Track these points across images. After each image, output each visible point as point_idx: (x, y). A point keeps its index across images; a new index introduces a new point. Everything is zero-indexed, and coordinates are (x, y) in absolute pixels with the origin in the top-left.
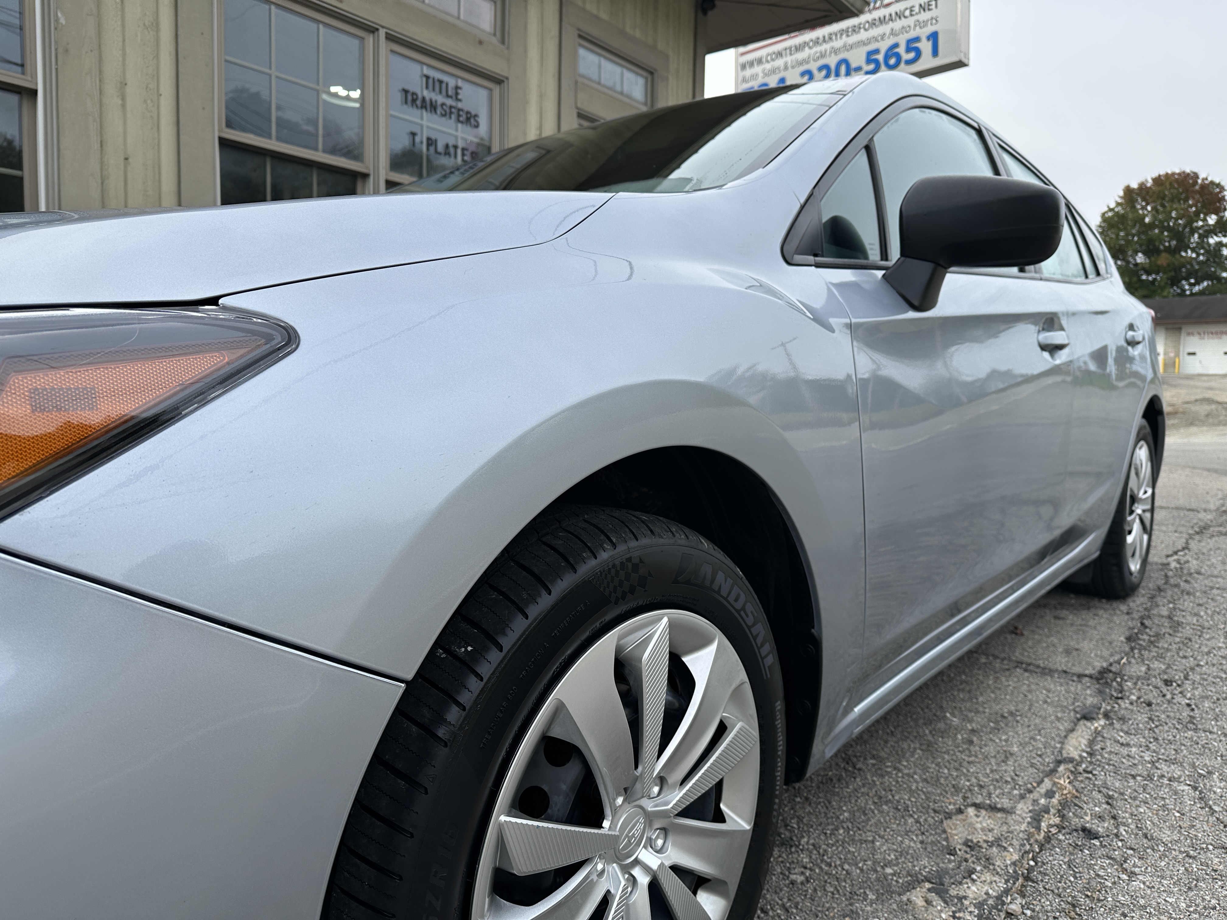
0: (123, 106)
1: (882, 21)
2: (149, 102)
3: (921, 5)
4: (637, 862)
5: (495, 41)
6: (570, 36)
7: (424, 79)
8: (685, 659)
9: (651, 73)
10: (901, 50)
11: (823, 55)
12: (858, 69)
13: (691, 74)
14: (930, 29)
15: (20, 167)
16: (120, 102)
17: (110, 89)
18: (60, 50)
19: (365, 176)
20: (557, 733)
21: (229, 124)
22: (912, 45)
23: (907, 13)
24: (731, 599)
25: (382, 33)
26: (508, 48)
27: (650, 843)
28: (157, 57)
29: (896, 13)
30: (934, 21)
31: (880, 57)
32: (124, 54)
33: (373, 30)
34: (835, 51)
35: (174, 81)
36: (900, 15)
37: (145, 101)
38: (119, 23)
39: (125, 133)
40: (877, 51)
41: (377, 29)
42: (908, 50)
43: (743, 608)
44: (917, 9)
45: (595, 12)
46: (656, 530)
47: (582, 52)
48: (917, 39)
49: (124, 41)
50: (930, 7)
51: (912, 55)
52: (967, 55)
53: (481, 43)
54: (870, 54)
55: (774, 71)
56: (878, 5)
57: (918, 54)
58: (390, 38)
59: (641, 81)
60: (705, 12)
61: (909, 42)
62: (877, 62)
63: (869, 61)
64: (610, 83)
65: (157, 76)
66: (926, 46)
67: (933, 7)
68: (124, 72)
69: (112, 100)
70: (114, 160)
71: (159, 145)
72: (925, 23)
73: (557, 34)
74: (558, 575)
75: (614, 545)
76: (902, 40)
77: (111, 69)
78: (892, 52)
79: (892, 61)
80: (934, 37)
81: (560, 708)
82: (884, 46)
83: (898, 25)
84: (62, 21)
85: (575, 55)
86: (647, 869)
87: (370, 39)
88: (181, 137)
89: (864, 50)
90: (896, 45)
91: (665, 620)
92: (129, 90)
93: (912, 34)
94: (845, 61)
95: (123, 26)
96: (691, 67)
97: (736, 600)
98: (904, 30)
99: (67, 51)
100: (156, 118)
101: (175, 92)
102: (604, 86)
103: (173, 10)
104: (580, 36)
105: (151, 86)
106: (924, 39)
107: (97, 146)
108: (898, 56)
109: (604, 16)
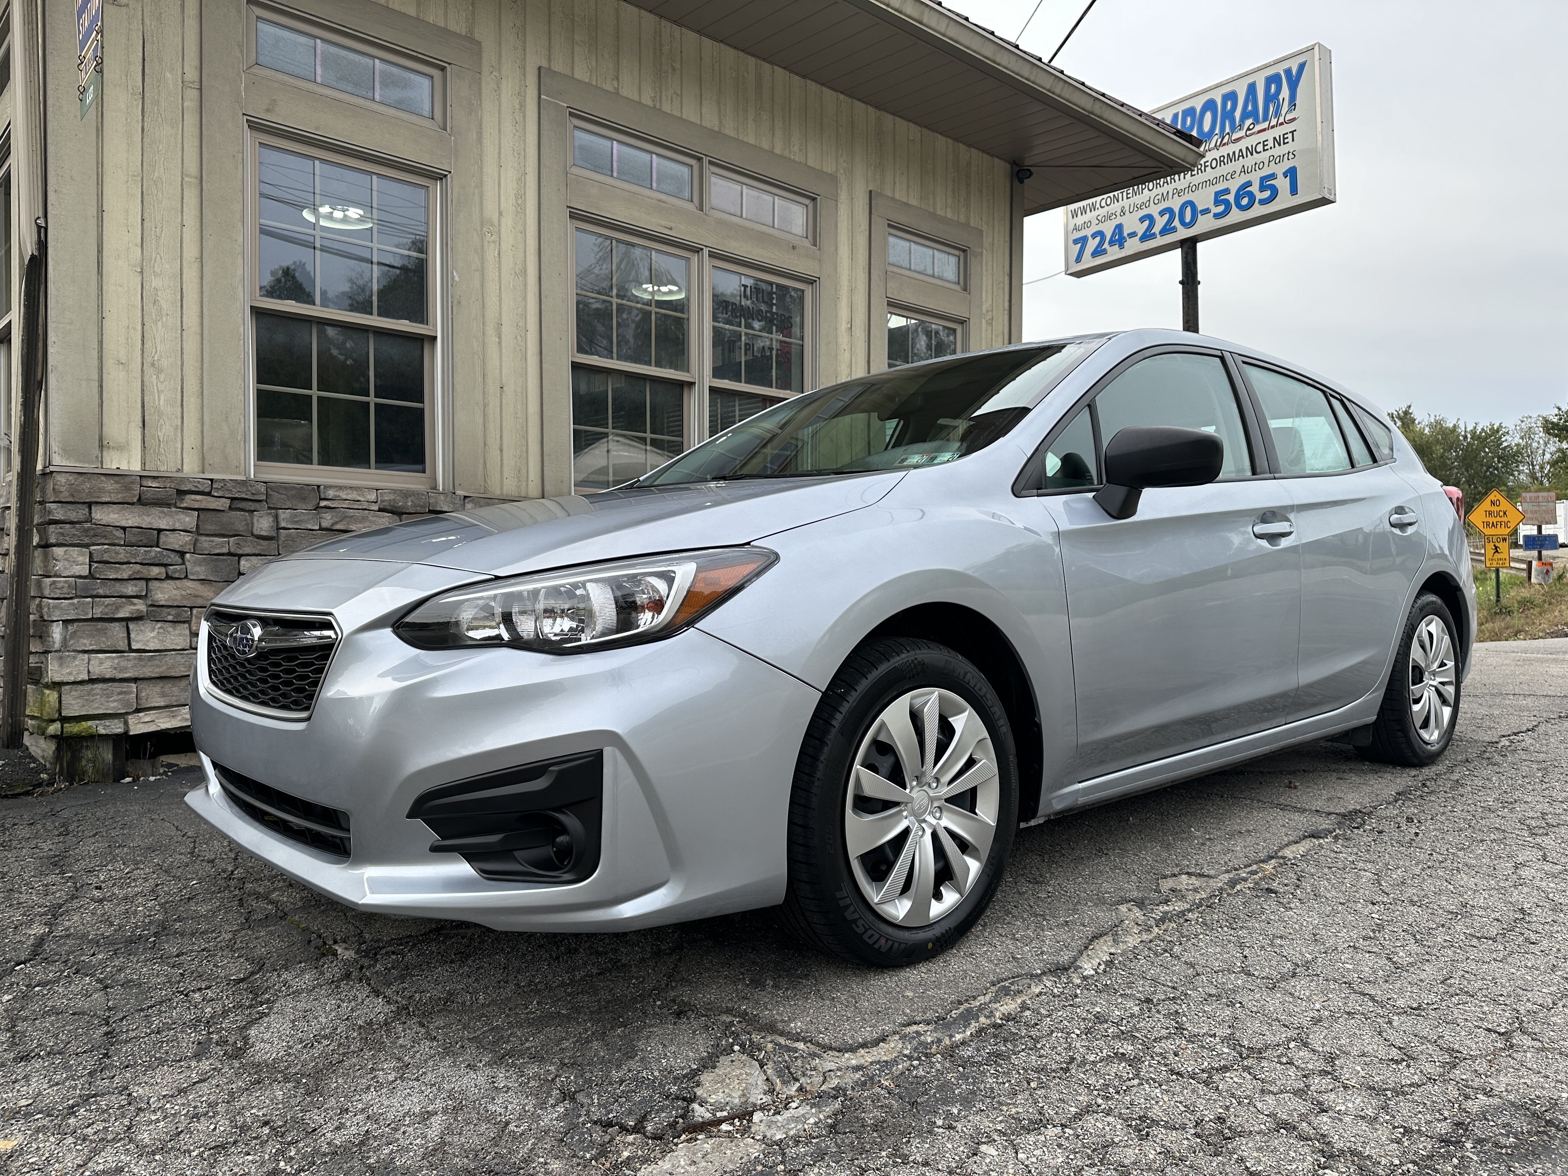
0: (500, 343)
1: (1231, 158)
2: (519, 338)
3: (1275, 138)
4: (924, 821)
5: (807, 243)
6: (880, 225)
7: (743, 288)
8: (950, 720)
9: (964, 251)
10: (1255, 188)
11: (1164, 198)
12: (1206, 211)
13: (1007, 245)
14: (1286, 165)
15: (421, 401)
16: (497, 340)
17: (490, 330)
18: (455, 302)
19: (691, 384)
20: (882, 738)
21: (581, 349)
22: (1266, 183)
23: (1260, 148)
24: (977, 689)
25: (706, 251)
26: (819, 249)
27: (931, 813)
28: (525, 298)
29: (1247, 148)
30: (1291, 156)
31: (1231, 198)
32: (500, 299)
33: (698, 251)
34: (1179, 192)
35: (538, 317)
36: (1251, 151)
37: (516, 338)
38: (497, 274)
39: (501, 365)
40: (1227, 191)
41: (702, 249)
42: (1262, 189)
43: (985, 696)
44: (1270, 143)
45: (905, 200)
46: (931, 646)
47: (892, 239)
48: (1273, 176)
49: (500, 288)
50: (1286, 141)
51: (1267, 194)
52: (1332, 190)
53: (794, 248)
54: (1217, 194)
55: (1109, 217)
56: (1225, 141)
57: (1275, 192)
58: (712, 255)
59: (953, 260)
60: (1021, 181)
61: (1262, 179)
62: (1227, 203)
63: (1217, 203)
64: (920, 268)
65: (524, 316)
66: (1283, 184)
67: (1290, 139)
68: (500, 314)
69: (492, 339)
70: (492, 389)
71: (526, 374)
72: (1281, 158)
73: (867, 228)
74: (880, 662)
75: (908, 651)
76: (1255, 177)
77: (491, 313)
78: (1244, 190)
79: (1245, 202)
80: (1291, 173)
81: (883, 725)
82: (1234, 186)
83: (1249, 161)
84: (457, 279)
85: (885, 244)
86: (930, 825)
87: (695, 258)
88: (544, 365)
89: (1213, 190)
90: (1249, 184)
91: (936, 693)
92: (504, 329)
93: (1266, 172)
94: (1191, 203)
95: (500, 276)
96: (1007, 238)
97: (980, 690)
98: (1257, 166)
99: (459, 303)
100: (524, 350)
101: (538, 327)
102: (915, 271)
103: (537, 257)
104: (889, 226)
105: (520, 324)
106: (1280, 176)
107: (480, 379)
108: (1251, 196)
109: (914, 202)
